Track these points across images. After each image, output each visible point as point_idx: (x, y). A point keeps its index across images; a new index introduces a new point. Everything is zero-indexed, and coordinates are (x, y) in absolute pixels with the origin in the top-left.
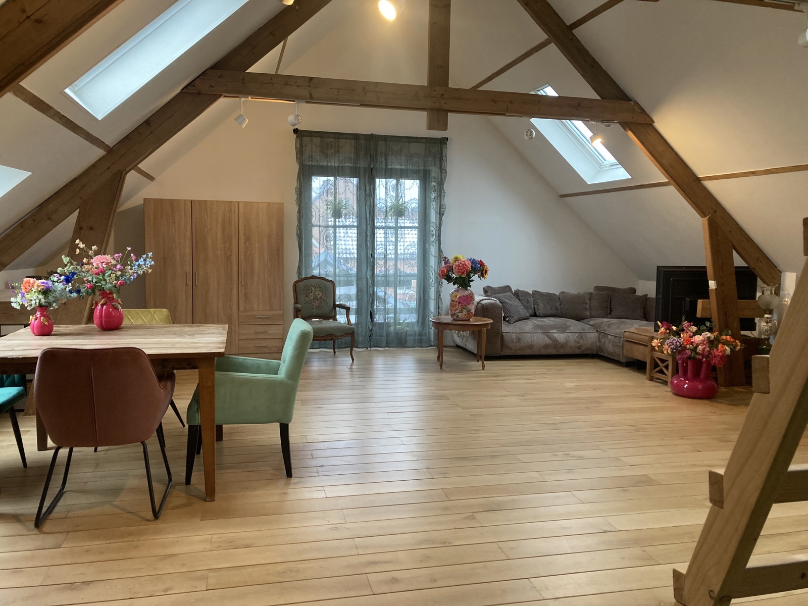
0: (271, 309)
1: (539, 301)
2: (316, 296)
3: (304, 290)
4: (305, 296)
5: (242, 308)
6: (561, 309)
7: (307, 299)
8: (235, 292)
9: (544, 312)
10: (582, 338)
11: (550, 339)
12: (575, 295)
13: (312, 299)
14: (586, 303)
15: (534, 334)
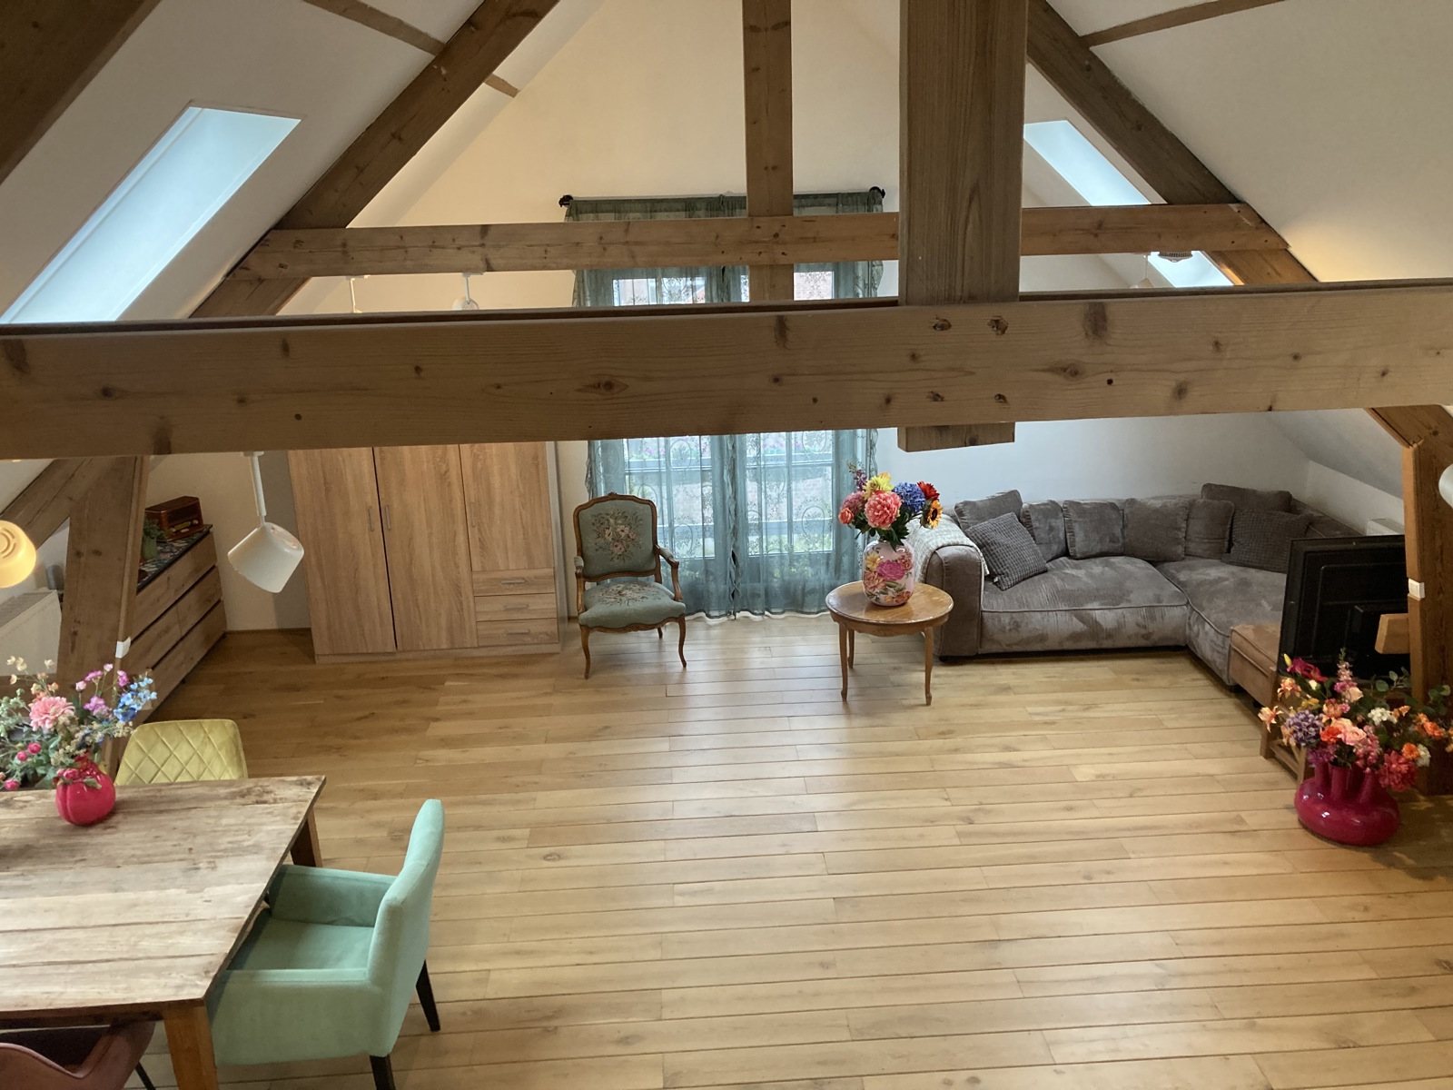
0: (531, 566)
1: (1077, 528)
2: (618, 534)
3: (593, 524)
4: (595, 535)
5: (476, 566)
6: (1124, 538)
7: (601, 541)
8: (461, 538)
9: (1085, 550)
10: (1153, 618)
11: (1084, 623)
12: (1156, 511)
13: (610, 540)
14: (1179, 529)
15: (1050, 613)
